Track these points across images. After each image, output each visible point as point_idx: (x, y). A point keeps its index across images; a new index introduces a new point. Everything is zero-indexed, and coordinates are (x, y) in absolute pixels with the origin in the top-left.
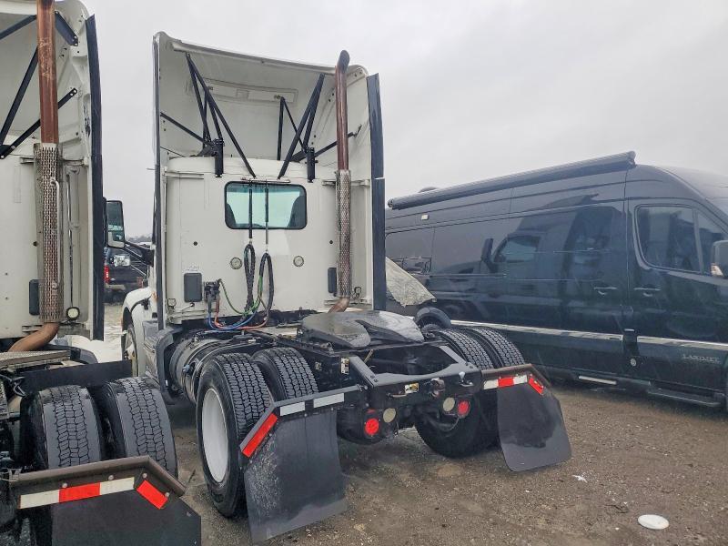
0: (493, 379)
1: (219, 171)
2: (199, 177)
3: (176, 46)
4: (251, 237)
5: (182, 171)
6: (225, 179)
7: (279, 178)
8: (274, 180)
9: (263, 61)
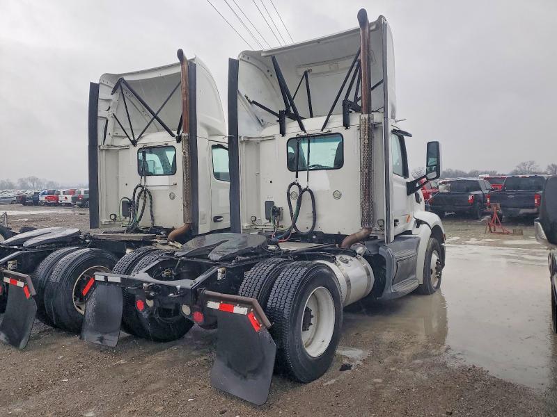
0: (216, 302)
1: (283, 132)
2: (272, 138)
3: (263, 55)
4: (297, 177)
5: (265, 135)
6: (288, 137)
7: (322, 130)
8: (320, 132)
9: (318, 41)
